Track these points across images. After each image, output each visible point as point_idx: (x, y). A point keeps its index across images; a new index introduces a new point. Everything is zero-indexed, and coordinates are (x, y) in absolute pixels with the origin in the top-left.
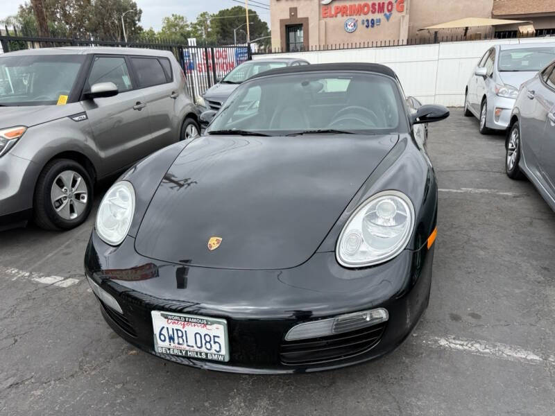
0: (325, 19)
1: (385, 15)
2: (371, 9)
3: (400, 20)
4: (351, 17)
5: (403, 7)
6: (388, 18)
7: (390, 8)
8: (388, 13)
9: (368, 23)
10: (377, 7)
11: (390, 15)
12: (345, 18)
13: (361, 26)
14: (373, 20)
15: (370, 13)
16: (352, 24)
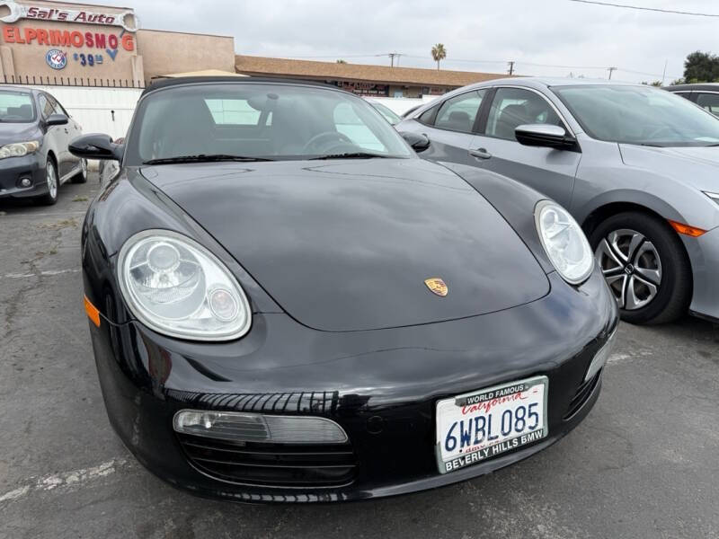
0: (11, 45)
1: (108, 51)
2: (85, 41)
3: (131, 60)
4: (57, 48)
5: (131, 44)
6: (113, 56)
7: (113, 43)
8: (112, 50)
9: (84, 59)
10: (94, 39)
11: (116, 52)
12: (45, 48)
13: (74, 61)
14: (90, 56)
15: (85, 45)
16: (59, 58)
